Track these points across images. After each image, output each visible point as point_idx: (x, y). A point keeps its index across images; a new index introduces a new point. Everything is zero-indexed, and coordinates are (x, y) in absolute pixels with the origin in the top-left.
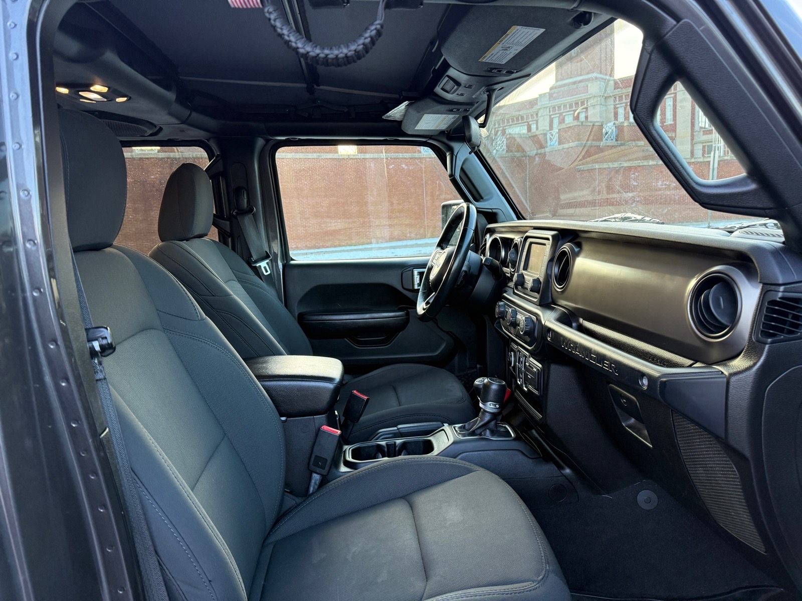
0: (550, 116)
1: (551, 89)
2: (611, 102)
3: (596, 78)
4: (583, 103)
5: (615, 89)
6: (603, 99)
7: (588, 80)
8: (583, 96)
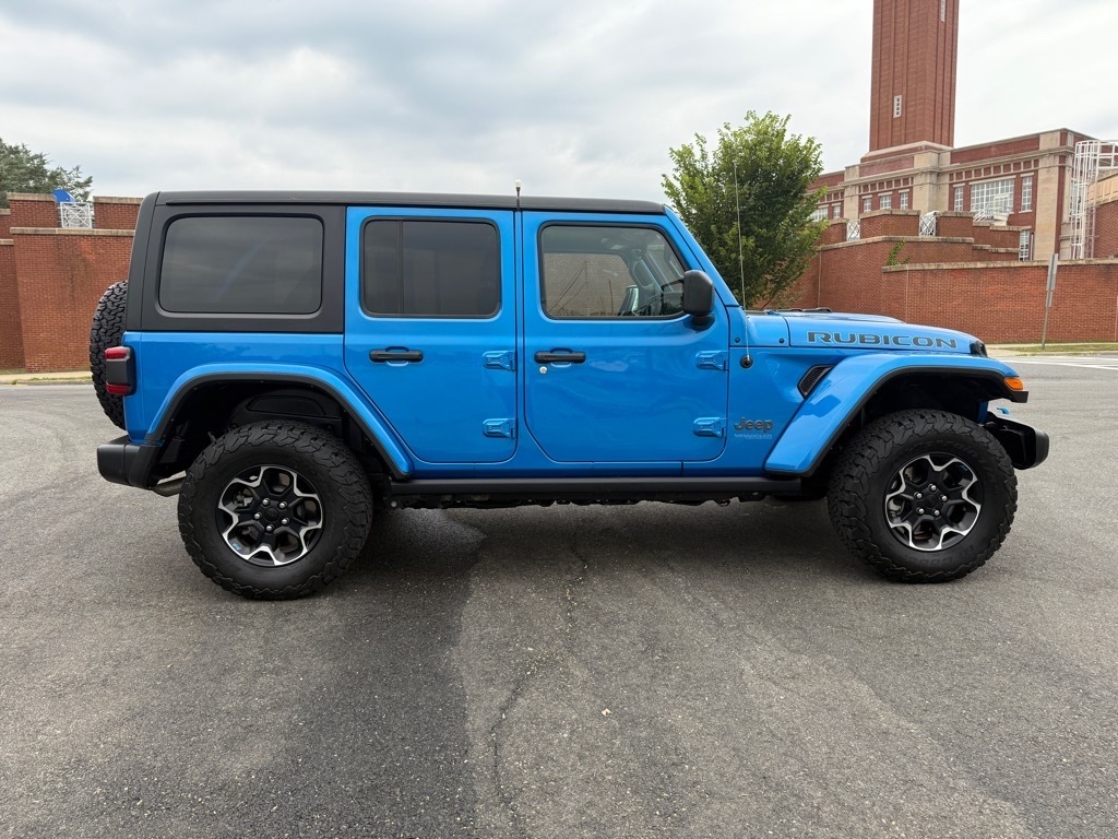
0: (860, 196)
1: (863, 160)
2: (946, 179)
3: (927, 148)
4: (906, 180)
5: (952, 163)
6: (934, 176)
7: (915, 150)
8: (905, 171)
